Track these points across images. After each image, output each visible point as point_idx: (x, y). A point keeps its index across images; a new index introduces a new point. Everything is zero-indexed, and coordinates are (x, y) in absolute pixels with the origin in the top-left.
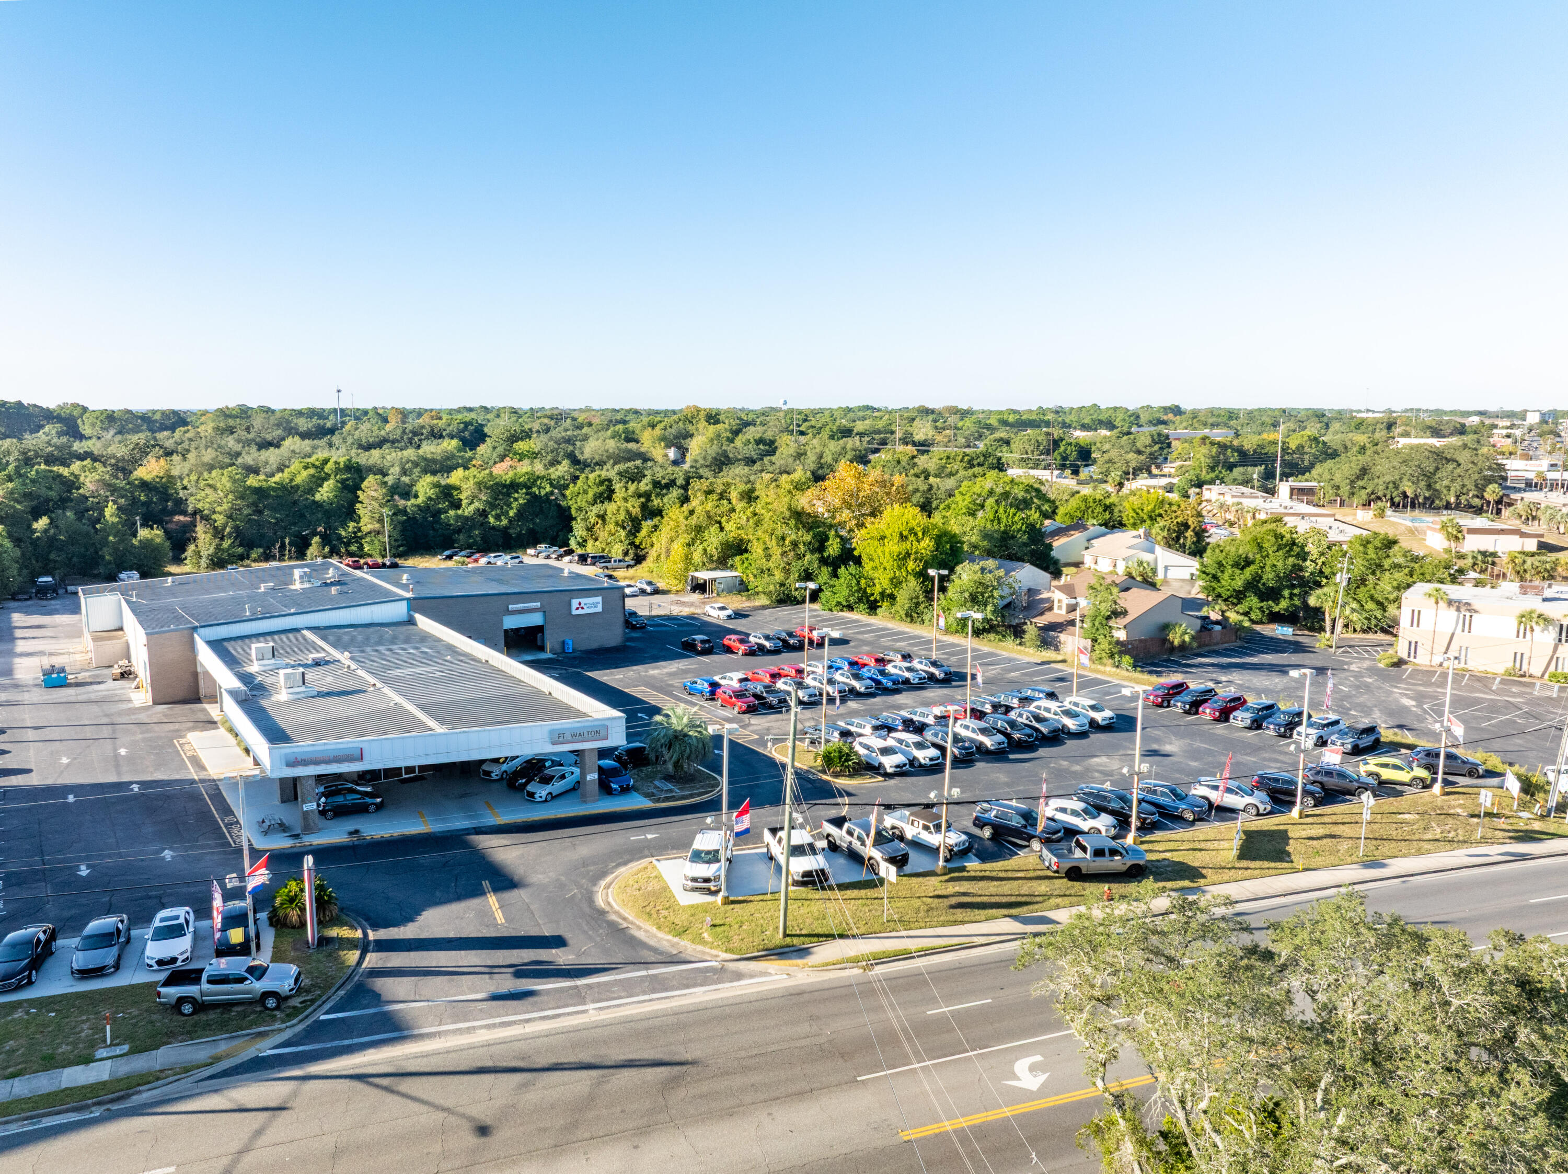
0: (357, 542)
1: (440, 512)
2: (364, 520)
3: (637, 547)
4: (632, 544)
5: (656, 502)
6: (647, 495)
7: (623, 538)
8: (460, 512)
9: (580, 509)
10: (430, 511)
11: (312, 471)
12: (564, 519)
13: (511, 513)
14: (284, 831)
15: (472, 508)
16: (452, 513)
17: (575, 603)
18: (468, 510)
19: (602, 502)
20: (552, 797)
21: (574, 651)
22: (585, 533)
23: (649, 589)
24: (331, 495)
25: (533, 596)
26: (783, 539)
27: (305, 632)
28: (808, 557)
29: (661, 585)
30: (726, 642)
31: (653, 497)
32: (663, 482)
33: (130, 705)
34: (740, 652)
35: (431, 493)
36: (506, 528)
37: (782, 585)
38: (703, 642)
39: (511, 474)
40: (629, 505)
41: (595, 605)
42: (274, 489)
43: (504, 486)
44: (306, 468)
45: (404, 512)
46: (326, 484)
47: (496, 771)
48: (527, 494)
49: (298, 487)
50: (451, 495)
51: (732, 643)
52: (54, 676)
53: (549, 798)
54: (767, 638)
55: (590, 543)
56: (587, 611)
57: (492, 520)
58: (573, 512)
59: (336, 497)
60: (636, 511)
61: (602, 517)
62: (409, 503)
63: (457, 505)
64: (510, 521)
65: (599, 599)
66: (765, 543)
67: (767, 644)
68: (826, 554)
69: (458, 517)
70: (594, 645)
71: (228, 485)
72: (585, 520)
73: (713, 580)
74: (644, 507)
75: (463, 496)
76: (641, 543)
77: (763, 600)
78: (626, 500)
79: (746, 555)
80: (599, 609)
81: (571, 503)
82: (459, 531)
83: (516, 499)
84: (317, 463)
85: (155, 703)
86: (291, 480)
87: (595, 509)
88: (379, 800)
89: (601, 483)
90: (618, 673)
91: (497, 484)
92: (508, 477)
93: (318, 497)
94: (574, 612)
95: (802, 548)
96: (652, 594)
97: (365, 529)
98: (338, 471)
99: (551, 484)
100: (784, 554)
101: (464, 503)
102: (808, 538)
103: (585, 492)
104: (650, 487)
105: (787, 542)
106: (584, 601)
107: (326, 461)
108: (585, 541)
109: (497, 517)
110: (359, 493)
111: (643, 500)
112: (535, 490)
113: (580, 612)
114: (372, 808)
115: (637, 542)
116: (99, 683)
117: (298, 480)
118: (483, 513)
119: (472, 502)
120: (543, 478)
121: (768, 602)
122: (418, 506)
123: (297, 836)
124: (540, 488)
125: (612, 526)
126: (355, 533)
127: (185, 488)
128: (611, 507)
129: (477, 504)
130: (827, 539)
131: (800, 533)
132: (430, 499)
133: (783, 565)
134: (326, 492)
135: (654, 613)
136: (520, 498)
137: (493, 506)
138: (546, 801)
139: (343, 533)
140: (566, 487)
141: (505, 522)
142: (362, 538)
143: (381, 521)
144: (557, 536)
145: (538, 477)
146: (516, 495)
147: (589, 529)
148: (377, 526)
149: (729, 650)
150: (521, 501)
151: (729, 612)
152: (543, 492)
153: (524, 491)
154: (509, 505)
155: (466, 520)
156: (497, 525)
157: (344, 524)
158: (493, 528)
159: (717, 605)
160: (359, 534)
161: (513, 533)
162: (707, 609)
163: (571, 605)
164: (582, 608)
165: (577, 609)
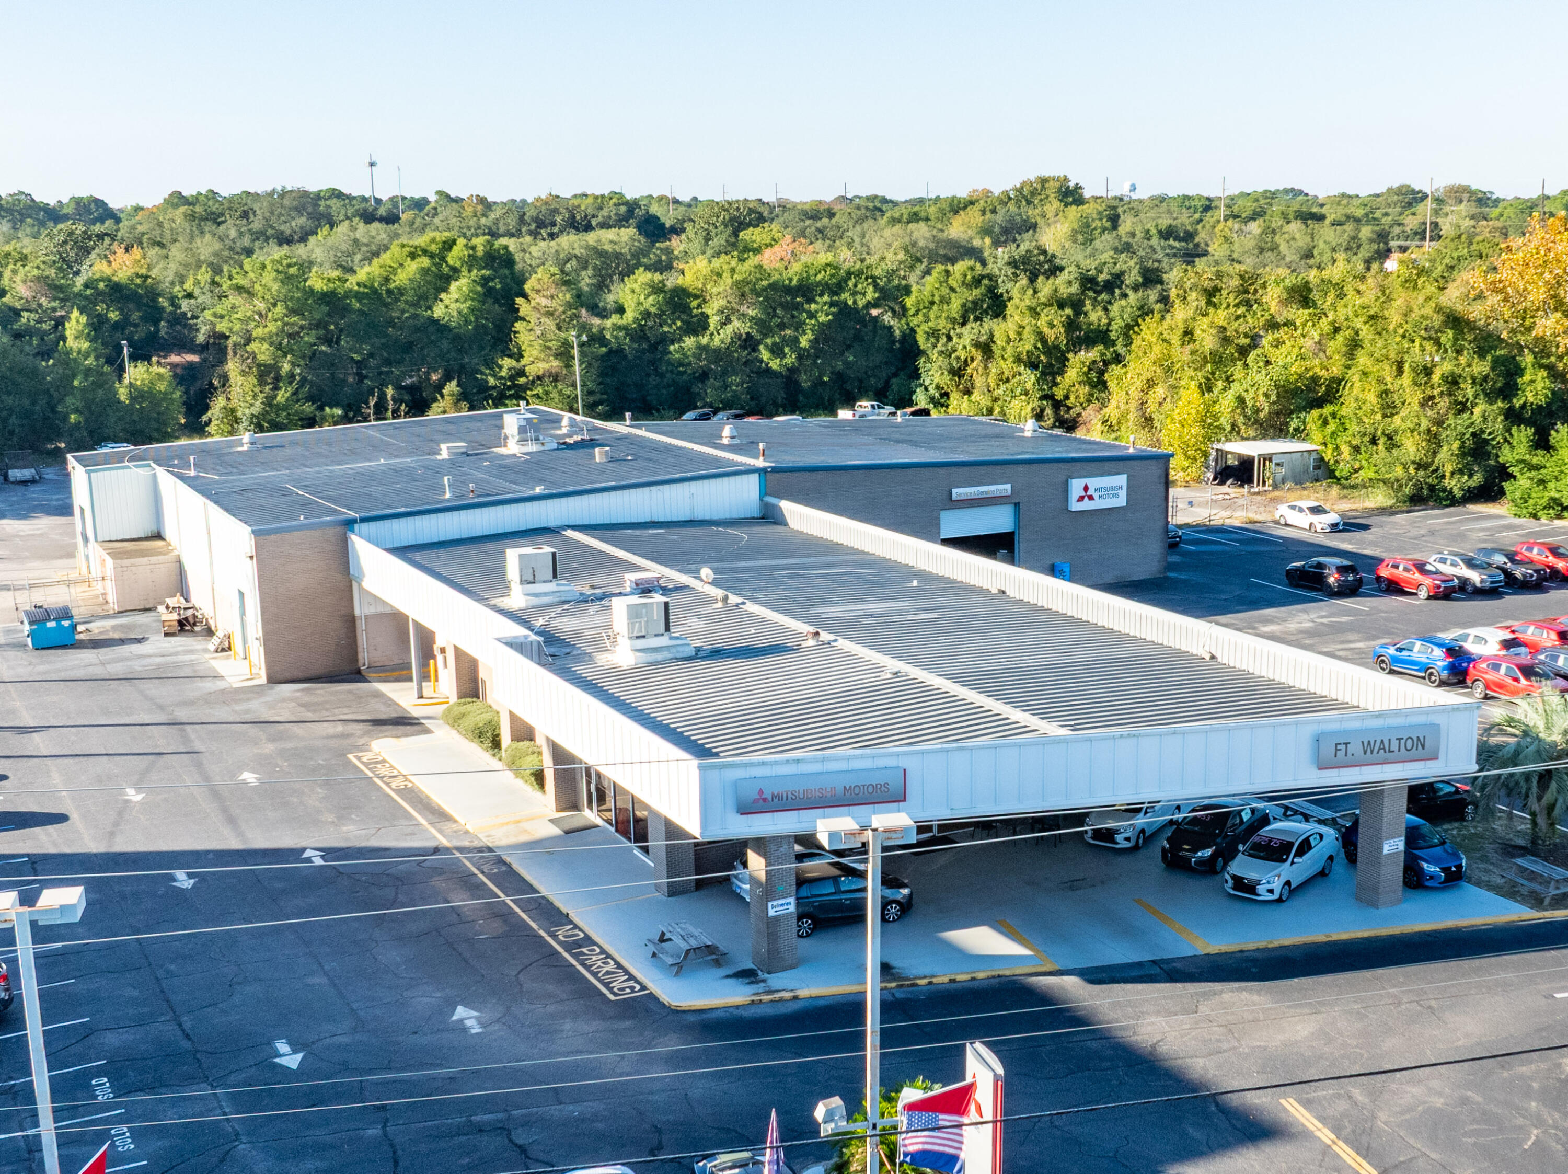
0: (517, 396)
1: (666, 340)
2: (530, 354)
3: (1057, 405)
4: (1048, 397)
5: (1095, 316)
6: (1077, 305)
7: (1029, 386)
8: (704, 340)
9: (934, 334)
10: (649, 338)
11: (425, 262)
12: (905, 354)
13: (804, 342)
15: (726, 333)
16: (689, 342)
18: (720, 335)
19: (977, 319)
22: (945, 380)
24: (464, 307)
26: (1428, 371)
31: (1088, 306)
32: (1102, 278)
35: (650, 303)
36: (792, 370)
39: (796, 267)
40: (1042, 322)
42: (358, 296)
43: (788, 290)
44: (413, 256)
45: (598, 339)
46: (454, 286)
48: (832, 304)
49: (401, 291)
50: (686, 309)
55: (955, 397)
57: (765, 355)
58: (921, 339)
59: (472, 310)
60: (1056, 334)
61: (986, 348)
62: (608, 323)
63: (698, 325)
64: (800, 358)
66: (1381, 381)
69: (702, 348)
71: (275, 287)
72: (947, 353)
74: (1071, 325)
75: (709, 311)
76: (1067, 397)
78: (1033, 313)
79: (1330, 408)
81: (914, 321)
82: (704, 375)
83: (812, 315)
84: (433, 248)
86: (387, 280)
87: (968, 334)
89: (977, 281)
91: (773, 286)
92: (794, 272)
93: (438, 311)
97: (533, 370)
98: (472, 261)
99: (876, 285)
100: (1427, 401)
101: (713, 321)
103: (945, 301)
104: (1075, 288)
107: (449, 245)
108: (946, 395)
109: (777, 351)
110: (519, 300)
111: (1068, 311)
112: (846, 297)
115: (1059, 394)
117: (402, 278)
118: (749, 343)
119: (728, 321)
120: (859, 273)
122: (625, 328)
124: (854, 294)
125: (1007, 366)
126: (512, 378)
127: (190, 296)
128: (1002, 329)
129: (736, 324)
132: (647, 314)
134: (453, 304)
136: (821, 311)
137: (764, 327)
139: (492, 381)
140: (905, 291)
141: (791, 359)
142: (525, 388)
143: (564, 354)
144: (887, 384)
145: (849, 274)
146: (811, 307)
147: (957, 373)
148: (555, 364)
150: (822, 318)
151: (1333, 518)
152: (861, 303)
153: (826, 298)
154: (799, 327)
155: (717, 355)
156: (775, 365)
157: (491, 364)
158: (768, 370)
159: (1305, 504)
160: (522, 380)
161: (805, 381)
162: (1283, 511)
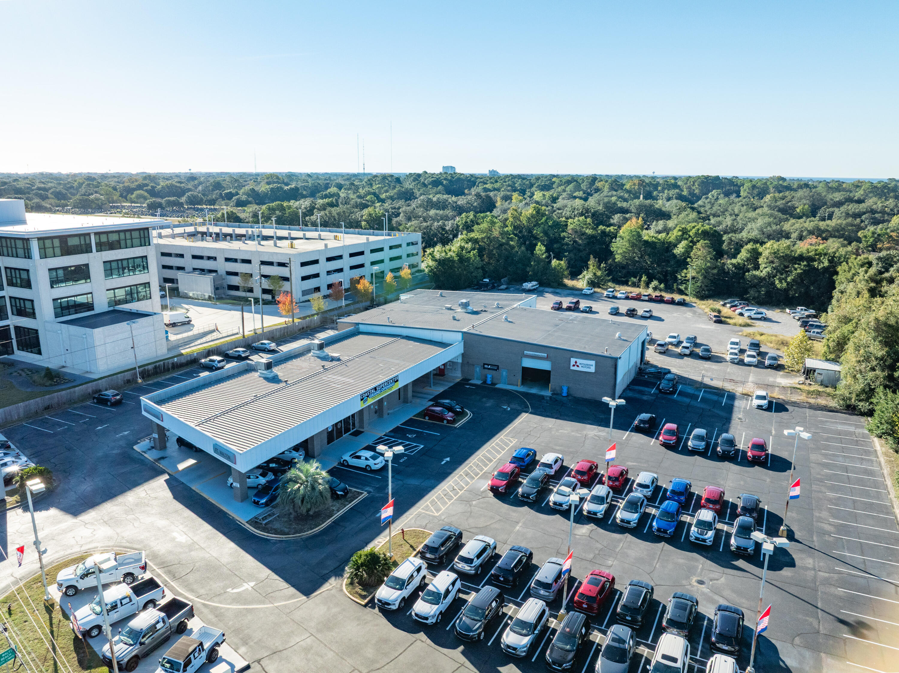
1: (746, 270)
8: (757, 273)
9: (841, 283)
10: (741, 269)
11: (682, 233)
12: (830, 288)
13: (789, 279)
16: (753, 273)
17: (573, 361)
18: (764, 271)
21: (568, 396)
24: (682, 251)
25: (541, 348)
35: (747, 256)
36: (786, 290)
41: (589, 366)
43: (793, 257)
45: (721, 267)
46: (684, 243)
48: (807, 266)
50: (756, 259)
56: (580, 369)
59: (685, 252)
62: (728, 262)
63: (757, 267)
64: (788, 284)
65: (593, 363)
69: (755, 276)
70: (587, 396)
73: (812, 370)
75: (761, 261)
80: (592, 370)
81: (838, 278)
82: (755, 286)
83: (796, 269)
86: (668, 238)
91: (789, 255)
93: (675, 251)
94: (572, 368)
101: (762, 267)
106: (579, 361)
107: (693, 228)
109: (781, 282)
112: (816, 264)
113: (575, 368)
117: (671, 239)
118: (772, 276)
119: (767, 267)
120: (825, 255)
122: (736, 265)
124: (820, 262)
126: (685, 277)
129: (769, 269)
132: (745, 260)
134: (679, 250)
136: (798, 269)
137: (779, 271)
139: (679, 277)
140: (839, 264)
141: (785, 285)
146: (796, 266)
150: (799, 271)
152: (821, 266)
153: (805, 263)
154: (790, 273)
155: (761, 279)
156: (779, 286)
158: (776, 288)
160: (687, 278)
161: (789, 294)
163: (570, 361)
164: (578, 366)
165: (574, 366)
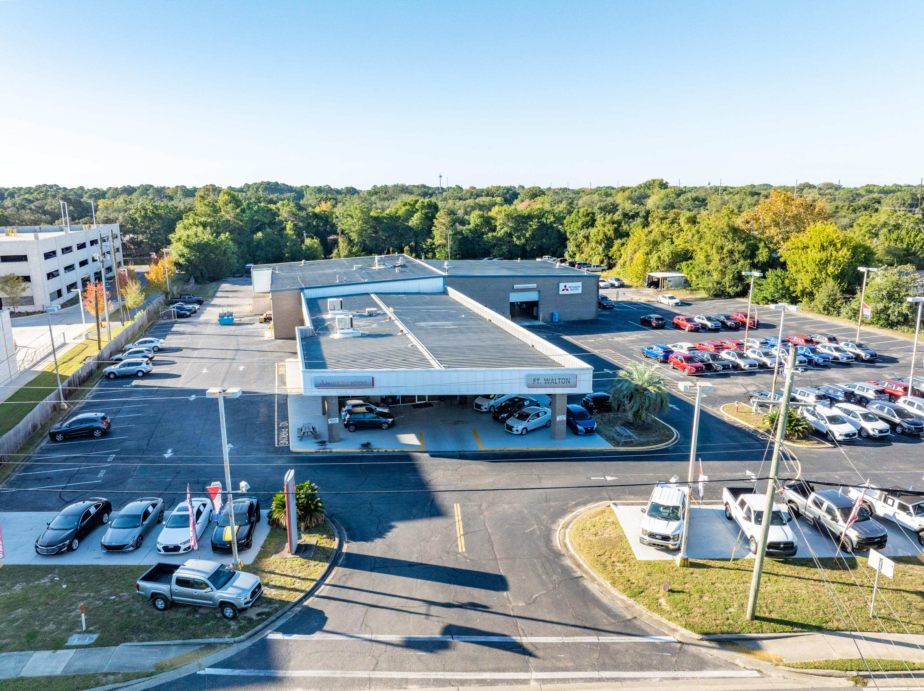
0: (432, 252)
1: (483, 234)
2: (437, 237)
3: (610, 258)
4: (607, 255)
5: (625, 227)
6: (619, 223)
7: (600, 252)
8: (495, 234)
9: (572, 233)
10: (477, 233)
11: (408, 207)
12: (563, 239)
13: (527, 235)
14: (315, 438)
15: (502, 232)
16: (490, 235)
17: (562, 286)
18: (500, 233)
19: (588, 228)
20: (527, 432)
21: (559, 321)
22: (575, 249)
23: (617, 284)
24: (418, 222)
25: (532, 279)
26: (722, 248)
27: (372, 296)
28: (741, 262)
29: (626, 282)
30: (675, 321)
31: (623, 224)
32: (631, 214)
33: (262, 339)
34: (687, 329)
35: (478, 221)
36: (524, 245)
37: (718, 283)
38: (657, 319)
39: (529, 209)
40: (606, 229)
41: (576, 288)
42: (385, 218)
43: (524, 217)
44: (404, 205)
45: (461, 233)
46: (415, 215)
47: (486, 405)
48: (538, 222)
49: (400, 217)
50: (490, 224)
51: (680, 321)
52: (226, 318)
53: (524, 432)
54: (709, 319)
55: (578, 255)
56: (570, 292)
57: (515, 239)
58: (568, 234)
59: (421, 223)
60: (611, 233)
61: (587, 238)
62: (464, 228)
63: (494, 229)
64: (526, 240)
65: (580, 284)
66: (706, 252)
67: (709, 324)
68: (756, 261)
69: (493, 236)
70: (575, 318)
71: (359, 215)
72: (575, 240)
73: (665, 279)
74: (616, 230)
75: (497, 224)
76: (613, 256)
77: (703, 294)
78: (604, 225)
79: (690, 261)
80: (580, 291)
81: (566, 228)
82: (495, 246)
83: (531, 226)
84: (412, 203)
85: (276, 338)
86: (396, 213)
87: (583, 232)
88: (391, 420)
89: (588, 215)
90: (591, 338)
91: (519, 216)
92: (526, 212)
93: (410, 223)
94: (561, 292)
95: (737, 256)
96: (618, 287)
97: (437, 243)
98: (423, 207)
99: (554, 216)
100: (722, 259)
101: (498, 228)
102: (742, 247)
103: (577, 221)
104: (621, 217)
105: (725, 251)
106: (568, 285)
107: (416, 202)
108: (575, 254)
109: (518, 238)
110: (434, 220)
111: (615, 225)
112: (544, 220)
113: (565, 292)
114: (385, 426)
115: (610, 254)
116: (251, 324)
117: (400, 213)
118: (510, 235)
119: (503, 228)
120: (549, 212)
121: (707, 296)
122: (470, 230)
123: (323, 443)
124: (547, 219)
125: (593, 244)
126: (431, 245)
127: (337, 218)
128: (593, 231)
129: (506, 229)
130: (758, 249)
131: (736, 244)
132: (477, 225)
133: (720, 268)
134: (415, 221)
135: (620, 299)
136: (534, 224)
137: (516, 230)
138: (522, 434)
139: (424, 246)
140: (564, 218)
141: (523, 241)
142: (434, 249)
143: (446, 239)
144: (557, 251)
145: (546, 212)
146: (531, 223)
147: (578, 246)
148: (444, 241)
149: (677, 327)
150: (534, 227)
151: (677, 301)
152: (549, 221)
153: (536, 220)
154: (526, 230)
155: (499, 239)
156: (518, 243)
157: (425, 240)
158: (516, 244)
159: (667, 296)
160: (434, 246)
161: (528, 248)
162: (660, 298)
163: (558, 287)
164: (567, 290)
165: (563, 290)
